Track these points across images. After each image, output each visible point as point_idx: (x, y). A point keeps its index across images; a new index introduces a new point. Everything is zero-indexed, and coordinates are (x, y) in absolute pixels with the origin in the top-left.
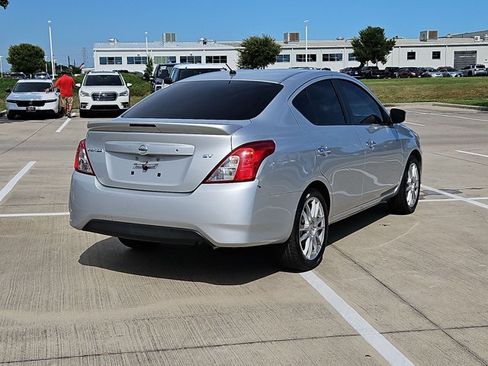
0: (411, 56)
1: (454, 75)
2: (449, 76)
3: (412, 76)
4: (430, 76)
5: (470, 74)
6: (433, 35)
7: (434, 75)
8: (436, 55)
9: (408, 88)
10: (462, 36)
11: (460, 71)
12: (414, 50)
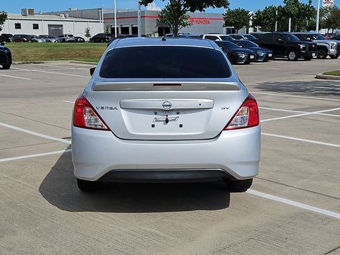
0: (18, 26)
1: (53, 41)
2: (50, 41)
3: (24, 41)
4: (37, 41)
5: (64, 41)
6: (31, 12)
7: (40, 41)
8: (36, 27)
9: (28, 50)
10: (50, 14)
11: (57, 39)
12: (20, 22)
